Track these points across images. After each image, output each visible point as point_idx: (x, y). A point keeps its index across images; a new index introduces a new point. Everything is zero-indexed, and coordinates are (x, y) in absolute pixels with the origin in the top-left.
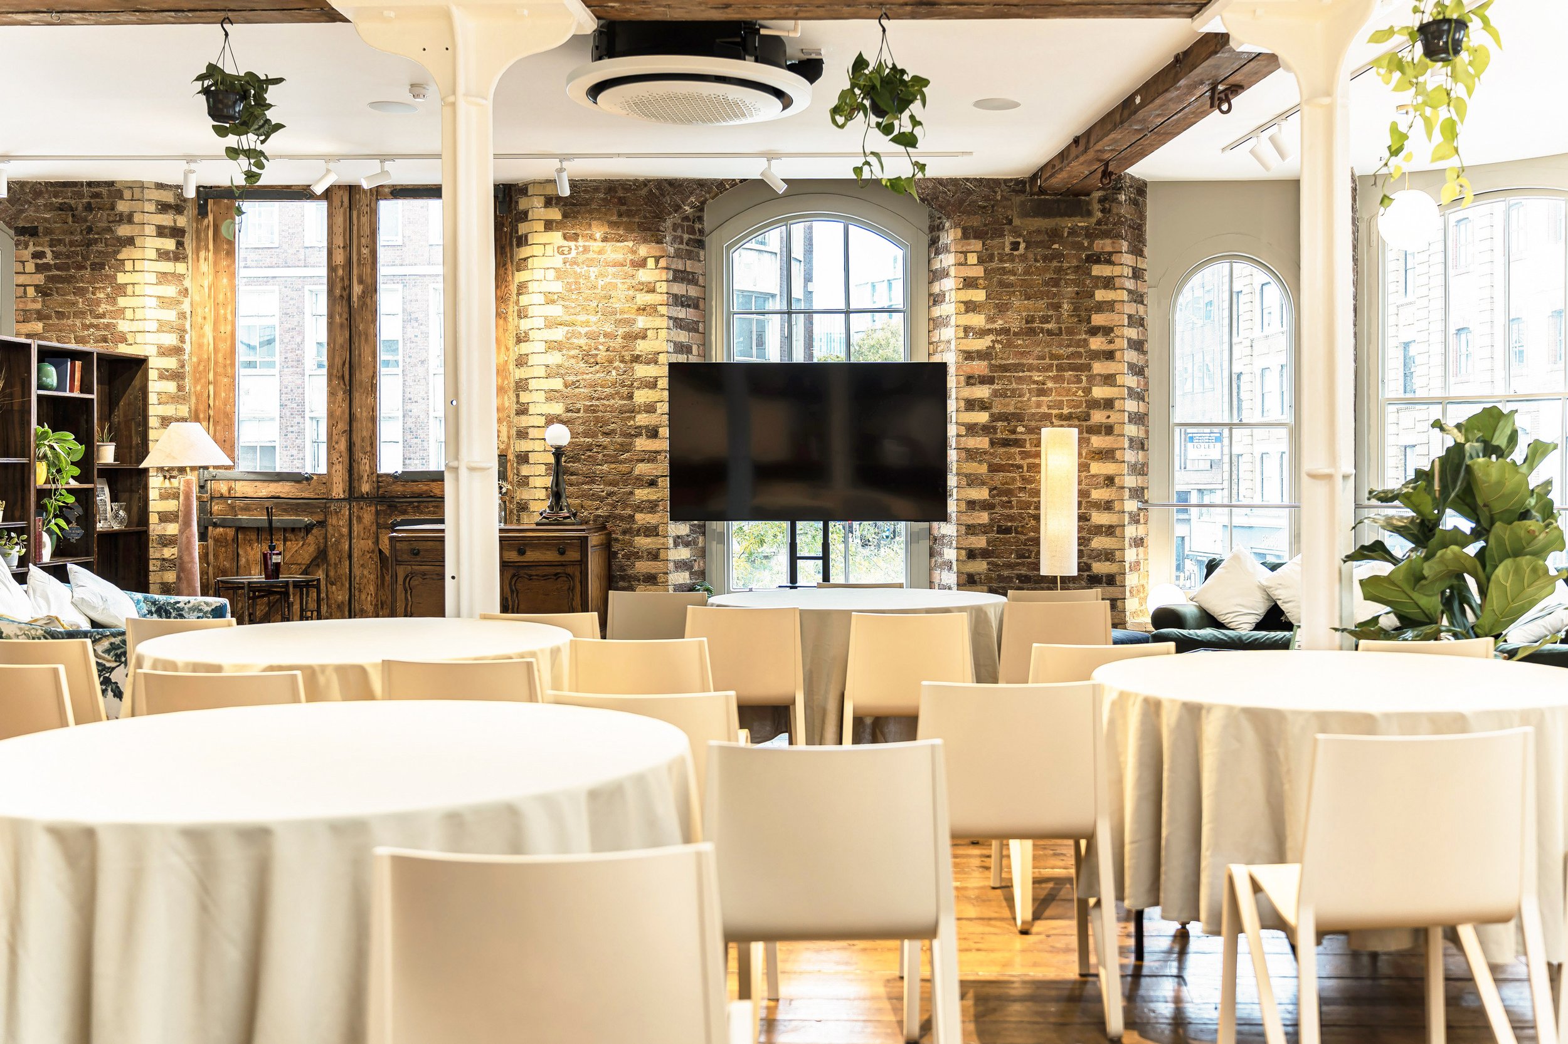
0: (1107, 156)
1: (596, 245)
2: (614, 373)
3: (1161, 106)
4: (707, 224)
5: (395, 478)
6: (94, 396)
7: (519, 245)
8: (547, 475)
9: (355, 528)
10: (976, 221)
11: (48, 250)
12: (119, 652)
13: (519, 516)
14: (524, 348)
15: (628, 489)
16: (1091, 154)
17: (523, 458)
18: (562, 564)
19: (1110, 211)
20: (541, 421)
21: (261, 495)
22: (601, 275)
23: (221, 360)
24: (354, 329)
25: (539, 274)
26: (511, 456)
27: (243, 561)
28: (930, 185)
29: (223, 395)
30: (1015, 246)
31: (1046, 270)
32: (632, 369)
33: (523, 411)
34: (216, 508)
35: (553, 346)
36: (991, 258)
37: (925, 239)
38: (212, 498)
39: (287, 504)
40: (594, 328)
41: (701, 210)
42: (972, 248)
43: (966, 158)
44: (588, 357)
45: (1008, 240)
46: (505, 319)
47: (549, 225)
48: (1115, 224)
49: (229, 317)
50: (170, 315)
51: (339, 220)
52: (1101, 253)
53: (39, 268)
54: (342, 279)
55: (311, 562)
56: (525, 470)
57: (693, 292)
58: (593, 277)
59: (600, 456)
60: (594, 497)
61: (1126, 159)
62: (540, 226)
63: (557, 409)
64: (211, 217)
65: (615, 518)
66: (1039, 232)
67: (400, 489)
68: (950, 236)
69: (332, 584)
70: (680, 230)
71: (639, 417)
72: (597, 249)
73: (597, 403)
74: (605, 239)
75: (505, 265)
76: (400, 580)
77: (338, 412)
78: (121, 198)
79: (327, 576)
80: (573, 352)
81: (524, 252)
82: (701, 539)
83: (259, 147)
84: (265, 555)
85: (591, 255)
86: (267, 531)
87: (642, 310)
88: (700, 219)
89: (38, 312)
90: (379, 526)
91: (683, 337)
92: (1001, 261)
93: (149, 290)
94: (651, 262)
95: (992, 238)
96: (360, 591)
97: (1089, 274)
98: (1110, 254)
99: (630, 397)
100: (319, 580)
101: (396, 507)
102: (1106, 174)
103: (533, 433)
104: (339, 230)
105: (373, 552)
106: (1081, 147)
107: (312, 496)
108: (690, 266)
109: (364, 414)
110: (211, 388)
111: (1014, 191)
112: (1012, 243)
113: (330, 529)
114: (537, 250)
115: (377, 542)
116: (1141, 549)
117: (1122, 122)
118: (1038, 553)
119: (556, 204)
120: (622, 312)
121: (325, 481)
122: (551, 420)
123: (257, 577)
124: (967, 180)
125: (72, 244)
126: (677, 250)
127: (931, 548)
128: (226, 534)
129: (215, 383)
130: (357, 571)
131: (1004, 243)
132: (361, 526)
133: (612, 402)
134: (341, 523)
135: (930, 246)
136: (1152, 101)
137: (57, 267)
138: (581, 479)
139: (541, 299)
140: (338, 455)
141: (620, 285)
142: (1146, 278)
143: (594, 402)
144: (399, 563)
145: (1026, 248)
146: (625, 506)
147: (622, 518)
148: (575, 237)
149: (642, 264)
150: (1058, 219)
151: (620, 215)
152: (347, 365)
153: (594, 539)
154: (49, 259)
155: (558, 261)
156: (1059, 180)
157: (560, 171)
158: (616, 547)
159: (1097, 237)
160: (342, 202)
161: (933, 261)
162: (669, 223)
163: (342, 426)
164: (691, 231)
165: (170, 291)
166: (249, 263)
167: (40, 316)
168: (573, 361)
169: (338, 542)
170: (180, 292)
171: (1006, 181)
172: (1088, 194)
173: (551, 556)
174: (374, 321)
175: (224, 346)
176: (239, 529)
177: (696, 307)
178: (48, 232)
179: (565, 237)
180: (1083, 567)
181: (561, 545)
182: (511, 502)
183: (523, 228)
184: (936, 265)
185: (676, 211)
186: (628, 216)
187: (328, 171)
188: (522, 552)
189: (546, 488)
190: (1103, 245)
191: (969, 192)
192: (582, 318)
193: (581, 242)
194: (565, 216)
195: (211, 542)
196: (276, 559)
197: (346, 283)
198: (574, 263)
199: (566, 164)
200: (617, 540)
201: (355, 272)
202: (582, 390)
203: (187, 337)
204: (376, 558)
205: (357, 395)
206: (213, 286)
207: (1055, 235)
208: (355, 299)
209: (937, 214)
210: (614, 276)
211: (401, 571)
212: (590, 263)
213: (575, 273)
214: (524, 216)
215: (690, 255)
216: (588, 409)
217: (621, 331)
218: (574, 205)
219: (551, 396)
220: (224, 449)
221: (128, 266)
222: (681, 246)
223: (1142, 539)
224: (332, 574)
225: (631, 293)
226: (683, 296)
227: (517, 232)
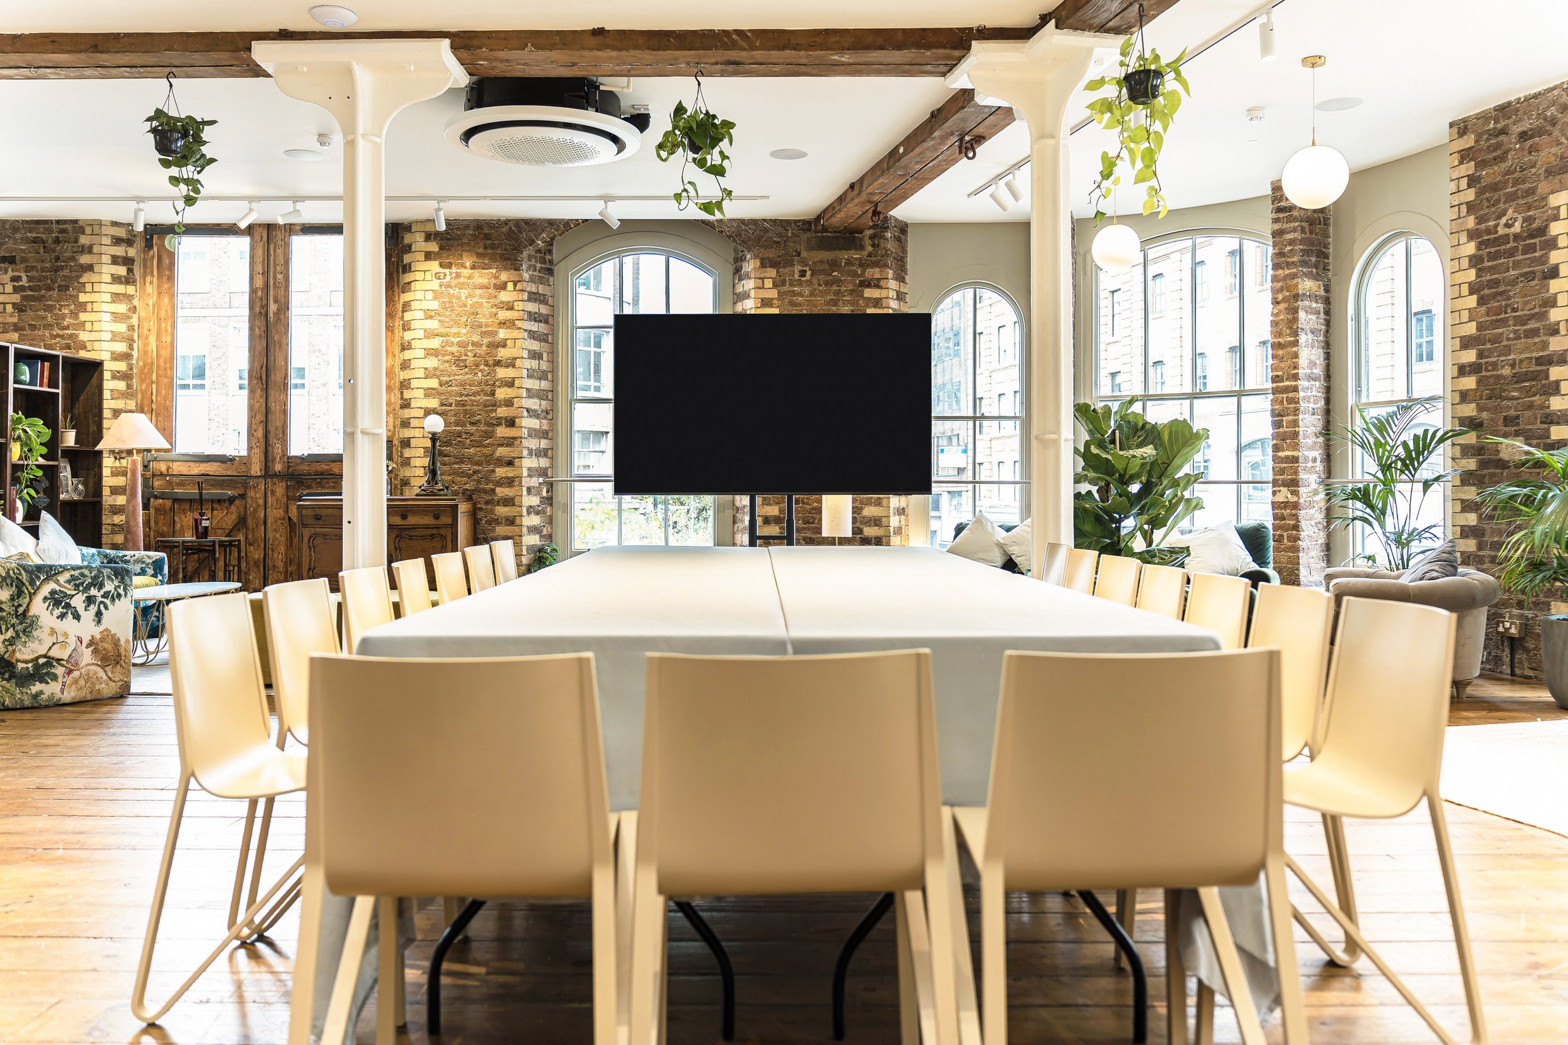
0: (876, 198)
1: (466, 272)
2: (480, 374)
3: (920, 154)
4: (556, 256)
5: (302, 459)
6: (59, 391)
7: (404, 272)
8: (425, 456)
9: (269, 499)
10: (771, 254)
11: (23, 275)
12: (78, 582)
13: (402, 490)
14: (408, 355)
15: (491, 467)
16: (864, 196)
17: (406, 443)
18: (437, 527)
19: (878, 246)
20: (421, 413)
21: (193, 473)
22: (470, 296)
23: (162, 364)
24: (270, 339)
25: (419, 295)
26: (396, 442)
27: (178, 526)
28: (735, 225)
29: (164, 392)
30: (803, 273)
31: (827, 293)
32: (495, 371)
33: (406, 405)
34: (157, 483)
35: (430, 353)
36: (783, 283)
37: (731, 269)
38: (154, 475)
39: (214, 480)
40: (464, 338)
41: (551, 245)
42: (768, 275)
43: (764, 201)
44: (459, 362)
45: (797, 268)
46: (392, 331)
47: (428, 256)
48: (882, 256)
49: (169, 330)
50: (122, 328)
51: (259, 252)
52: (871, 279)
53: (16, 290)
54: (261, 299)
55: (234, 527)
56: (407, 453)
57: (544, 309)
58: (463, 298)
59: (468, 441)
60: (463, 474)
61: (892, 201)
62: (422, 256)
63: (434, 403)
64: (155, 249)
65: (480, 491)
66: (821, 262)
67: (306, 468)
68: (750, 265)
69: (251, 545)
70: (533, 260)
71: (499, 410)
72: (467, 275)
73: (466, 398)
74: (473, 267)
75: (392, 288)
76: (306, 540)
77: (257, 406)
78: (83, 233)
79: (246, 538)
80: (447, 358)
81: (408, 277)
82: (549, 509)
83: (196, 176)
84: (196, 520)
85: (462, 280)
86: (198, 503)
87: (502, 324)
88: (550, 252)
89: (15, 325)
90: (288, 498)
91: (535, 346)
92: (791, 285)
93: (105, 307)
94: (510, 286)
95: (784, 267)
96: (273, 551)
97: (862, 296)
98: (879, 280)
99: (493, 394)
100: (239, 541)
101: (302, 483)
102: (876, 213)
103: (414, 423)
104: (259, 258)
105: (283, 519)
106: (856, 191)
107: (234, 474)
108: (542, 289)
109: (278, 408)
110: (154, 386)
111: (802, 229)
112: (801, 271)
113: (249, 500)
114: (419, 276)
115: (287, 510)
116: (903, 517)
117: (888, 169)
118: (821, 519)
119: (434, 239)
120: (487, 326)
121: (245, 461)
122: (428, 412)
123: (189, 537)
124: (765, 220)
125: (43, 270)
126: (531, 276)
127: (734, 516)
128: (165, 504)
129: (158, 382)
130: (270, 535)
131: (794, 271)
132: (274, 498)
133: (478, 397)
134: (258, 496)
135: (734, 274)
136: (912, 150)
137: (30, 288)
138: (452, 460)
139: (421, 315)
140: (256, 441)
141: (485, 304)
142: (907, 300)
143: (464, 398)
144: (305, 526)
145: (812, 275)
146: (488, 481)
147: (485, 491)
148: (449, 266)
149: (503, 287)
150: (837, 252)
151: (486, 248)
152: (264, 368)
153: (463, 508)
154: (24, 282)
155: (436, 284)
156: (838, 219)
157: (438, 210)
158: (480, 515)
159: (868, 266)
160: (262, 237)
161: (736, 286)
162: (525, 254)
163: (260, 417)
164: (543, 261)
165: (122, 308)
166: (185, 305)
167: (17, 328)
168: (447, 365)
169: (255, 511)
170: (130, 309)
171: (795, 221)
172: (861, 232)
173: (428, 520)
174: (287, 332)
175: (165, 353)
176: (177, 500)
177: (546, 322)
178: (24, 260)
179: (441, 266)
180: (857, 531)
181: (436, 512)
182: (395, 479)
183: (407, 258)
184: (739, 289)
185: (530, 245)
186: (492, 248)
187: (251, 210)
188: (404, 517)
189: (424, 467)
190: (873, 273)
191: (766, 230)
192: (455, 330)
193: (454, 270)
194: (441, 248)
195: (152, 511)
196: (205, 523)
197: (265, 302)
198: (448, 286)
199: (442, 205)
200: (481, 509)
201: (272, 293)
202: (454, 388)
203: (135, 346)
204: (286, 524)
205: (272, 392)
206: (157, 305)
207: (834, 264)
208: (271, 315)
209: (740, 248)
210: (481, 296)
211: (307, 533)
212: (461, 286)
213: (449, 294)
214: (408, 249)
215: (541, 281)
216: (458, 404)
217: (485, 341)
218: (449, 239)
219: (429, 393)
220: (163, 435)
221: (88, 287)
222: (535, 273)
223: (903, 509)
224: (250, 537)
225: (494, 310)
226: (536, 313)
227: (402, 261)
